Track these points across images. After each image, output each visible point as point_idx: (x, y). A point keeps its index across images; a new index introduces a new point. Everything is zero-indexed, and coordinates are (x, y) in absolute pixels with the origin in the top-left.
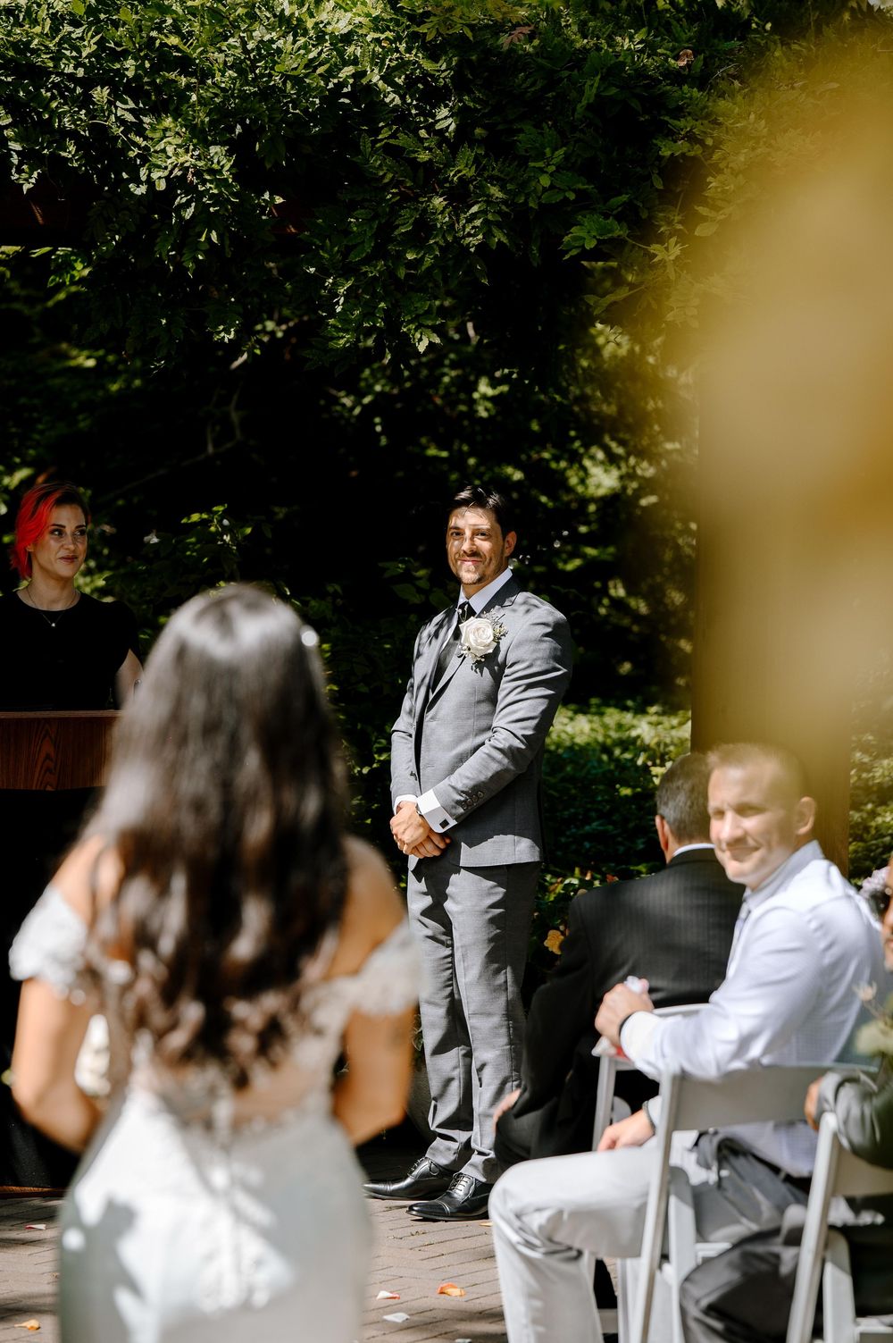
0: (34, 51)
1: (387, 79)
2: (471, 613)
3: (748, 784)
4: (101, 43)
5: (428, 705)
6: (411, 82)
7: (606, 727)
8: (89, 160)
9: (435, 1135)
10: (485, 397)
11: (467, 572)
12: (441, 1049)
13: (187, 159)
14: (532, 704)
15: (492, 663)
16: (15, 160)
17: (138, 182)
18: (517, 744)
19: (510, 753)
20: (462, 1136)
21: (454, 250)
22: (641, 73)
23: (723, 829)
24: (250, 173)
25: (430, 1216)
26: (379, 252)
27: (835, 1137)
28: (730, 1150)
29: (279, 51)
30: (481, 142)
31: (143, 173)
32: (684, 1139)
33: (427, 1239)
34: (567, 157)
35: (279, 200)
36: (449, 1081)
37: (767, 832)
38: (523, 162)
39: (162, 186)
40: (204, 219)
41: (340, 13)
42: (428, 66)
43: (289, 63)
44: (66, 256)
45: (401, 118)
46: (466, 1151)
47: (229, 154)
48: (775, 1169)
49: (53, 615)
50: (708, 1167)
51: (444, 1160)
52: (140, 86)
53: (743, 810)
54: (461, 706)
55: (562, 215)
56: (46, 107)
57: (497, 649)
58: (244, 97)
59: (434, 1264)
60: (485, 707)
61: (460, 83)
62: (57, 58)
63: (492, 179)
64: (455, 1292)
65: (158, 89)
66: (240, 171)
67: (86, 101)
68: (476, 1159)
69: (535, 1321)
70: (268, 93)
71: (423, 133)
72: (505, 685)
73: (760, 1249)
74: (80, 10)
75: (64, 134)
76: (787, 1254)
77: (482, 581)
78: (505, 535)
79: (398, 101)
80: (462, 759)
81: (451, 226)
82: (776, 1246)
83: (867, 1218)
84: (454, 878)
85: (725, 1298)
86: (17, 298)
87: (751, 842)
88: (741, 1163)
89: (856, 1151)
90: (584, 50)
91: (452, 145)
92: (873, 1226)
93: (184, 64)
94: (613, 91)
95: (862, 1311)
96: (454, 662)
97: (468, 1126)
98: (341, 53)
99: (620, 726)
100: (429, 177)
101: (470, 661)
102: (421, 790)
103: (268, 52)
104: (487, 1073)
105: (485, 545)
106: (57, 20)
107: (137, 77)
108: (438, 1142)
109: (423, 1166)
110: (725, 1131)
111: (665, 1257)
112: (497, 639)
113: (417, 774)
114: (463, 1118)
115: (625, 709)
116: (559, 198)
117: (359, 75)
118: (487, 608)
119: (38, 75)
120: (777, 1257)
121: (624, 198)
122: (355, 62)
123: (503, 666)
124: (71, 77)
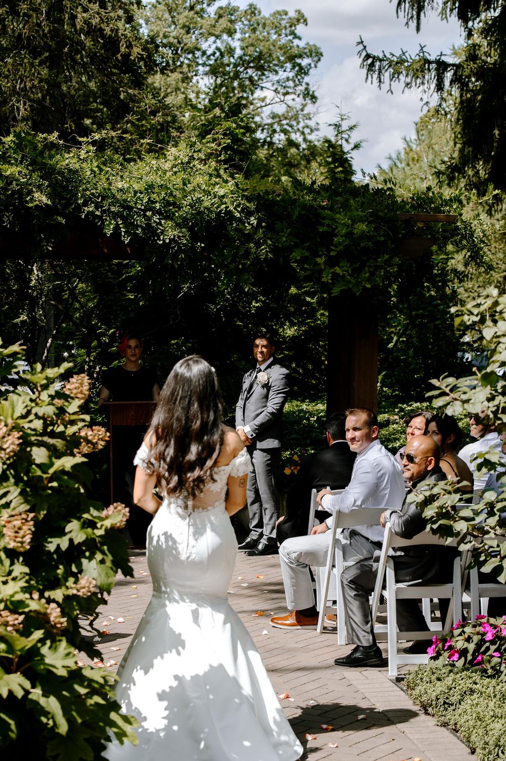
0: (129, 202)
1: (235, 208)
2: (260, 370)
3: (357, 421)
4: (149, 199)
5: (247, 399)
6: (243, 210)
7: (293, 406)
8: (144, 233)
9: (251, 530)
10: (254, 306)
11: (259, 357)
12: (253, 503)
13: (176, 233)
14: (278, 399)
15: (267, 386)
16: (123, 234)
17: (160, 240)
18: (274, 411)
19: (272, 414)
20: (260, 530)
21: (257, 259)
22: (312, 206)
23: (349, 435)
24: (194, 237)
25: (251, 554)
26: (233, 261)
27: (390, 529)
28: (353, 534)
29: (203, 200)
30: (264, 227)
31: (162, 237)
32: (339, 530)
33: (251, 561)
34: (291, 231)
35: (203, 245)
36: (255, 514)
37: (362, 437)
38: (277, 233)
39: (167, 241)
40: (180, 251)
41: (220, 189)
42: (248, 205)
43: (207, 204)
44: (134, 263)
45: (240, 220)
46: (261, 535)
47: (188, 231)
48: (367, 539)
49: (133, 372)
50: (347, 539)
51: (255, 538)
52: (161, 211)
53: (355, 429)
54: (257, 400)
55: (289, 249)
56: (133, 218)
57: (268, 382)
58: (192, 214)
59: (254, 569)
60: (264, 400)
61: (258, 210)
62: (136, 203)
63: (268, 238)
64: (262, 577)
65: (166, 212)
66: (191, 236)
67: (145, 215)
68: (265, 537)
69: (293, 586)
70: (200, 213)
71: (246, 225)
72: (271, 393)
73: (366, 563)
74: (143, 189)
75: (137, 226)
76: (375, 565)
77: (264, 361)
78: (271, 347)
79: (239, 215)
80: (257, 415)
81: (255, 253)
82: (371, 562)
83: (399, 553)
84: (255, 452)
85: (355, 578)
86: (110, 278)
87: (357, 439)
88: (357, 537)
89: (397, 534)
90: (295, 200)
91: (255, 229)
92: (400, 556)
93: (174, 204)
94: (304, 212)
95: (397, 581)
96: (255, 386)
97: (262, 527)
98: (221, 201)
99: (297, 406)
100: (249, 238)
101: (260, 385)
102: (245, 425)
103: (200, 201)
104: (267, 511)
105: (264, 350)
106: (136, 192)
107: (160, 209)
108: (253, 532)
109: (249, 540)
110: (351, 528)
111: (334, 566)
112: (268, 379)
113: (244, 420)
114: (260, 525)
115: (298, 400)
116: (288, 244)
117: (227, 207)
118: (265, 369)
119: (130, 208)
120: (372, 565)
121: (308, 244)
122: (226, 204)
123: (270, 387)
124: (140, 209)
